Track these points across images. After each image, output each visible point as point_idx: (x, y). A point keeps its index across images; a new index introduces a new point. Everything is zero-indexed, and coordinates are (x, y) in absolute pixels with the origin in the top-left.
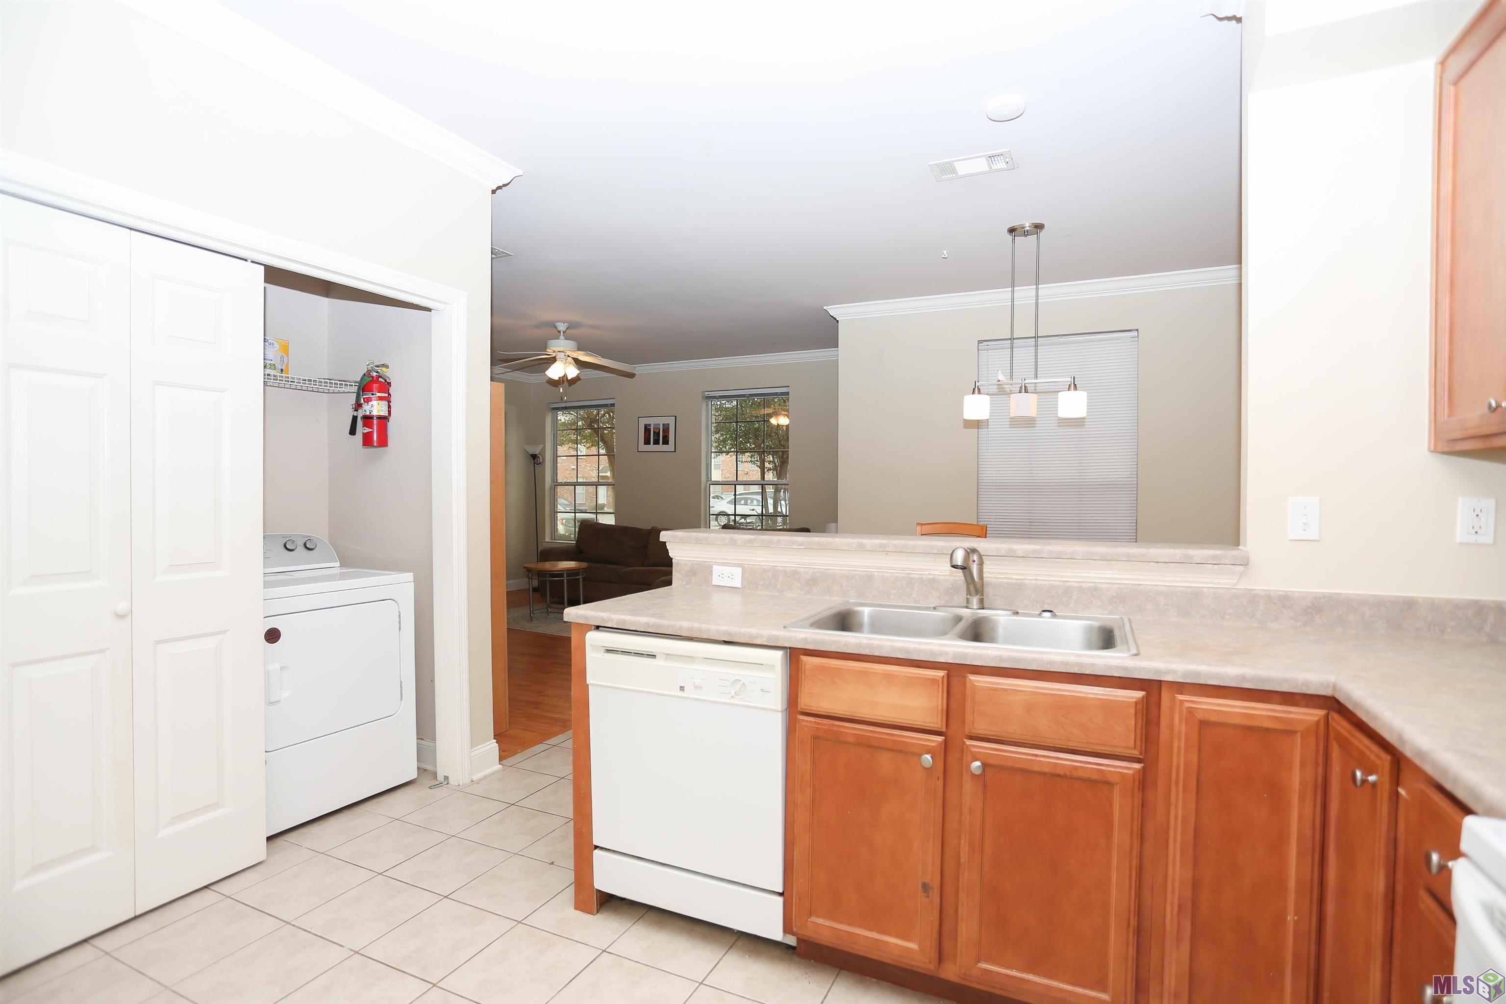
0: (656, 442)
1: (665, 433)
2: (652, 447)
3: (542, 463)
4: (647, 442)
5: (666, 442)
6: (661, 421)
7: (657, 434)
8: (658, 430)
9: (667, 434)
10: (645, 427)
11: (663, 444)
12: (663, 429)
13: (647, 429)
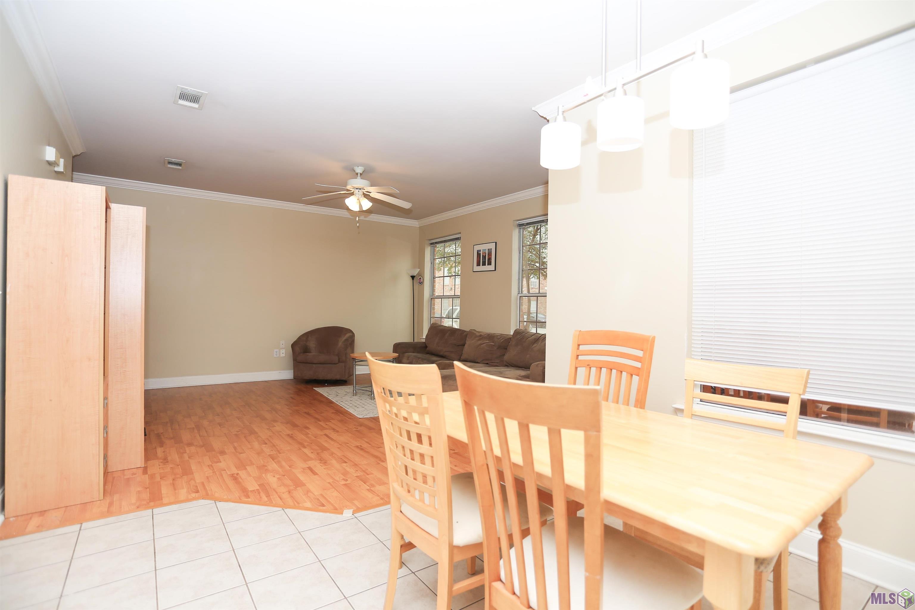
0: (484, 264)
1: (489, 256)
2: (482, 268)
3: (421, 283)
4: (478, 264)
5: (489, 264)
6: (486, 247)
7: (484, 257)
8: (485, 254)
9: (490, 257)
10: (478, 252)
11: (488, 265)
12: (488, 253)
13: (479, 255)
